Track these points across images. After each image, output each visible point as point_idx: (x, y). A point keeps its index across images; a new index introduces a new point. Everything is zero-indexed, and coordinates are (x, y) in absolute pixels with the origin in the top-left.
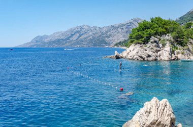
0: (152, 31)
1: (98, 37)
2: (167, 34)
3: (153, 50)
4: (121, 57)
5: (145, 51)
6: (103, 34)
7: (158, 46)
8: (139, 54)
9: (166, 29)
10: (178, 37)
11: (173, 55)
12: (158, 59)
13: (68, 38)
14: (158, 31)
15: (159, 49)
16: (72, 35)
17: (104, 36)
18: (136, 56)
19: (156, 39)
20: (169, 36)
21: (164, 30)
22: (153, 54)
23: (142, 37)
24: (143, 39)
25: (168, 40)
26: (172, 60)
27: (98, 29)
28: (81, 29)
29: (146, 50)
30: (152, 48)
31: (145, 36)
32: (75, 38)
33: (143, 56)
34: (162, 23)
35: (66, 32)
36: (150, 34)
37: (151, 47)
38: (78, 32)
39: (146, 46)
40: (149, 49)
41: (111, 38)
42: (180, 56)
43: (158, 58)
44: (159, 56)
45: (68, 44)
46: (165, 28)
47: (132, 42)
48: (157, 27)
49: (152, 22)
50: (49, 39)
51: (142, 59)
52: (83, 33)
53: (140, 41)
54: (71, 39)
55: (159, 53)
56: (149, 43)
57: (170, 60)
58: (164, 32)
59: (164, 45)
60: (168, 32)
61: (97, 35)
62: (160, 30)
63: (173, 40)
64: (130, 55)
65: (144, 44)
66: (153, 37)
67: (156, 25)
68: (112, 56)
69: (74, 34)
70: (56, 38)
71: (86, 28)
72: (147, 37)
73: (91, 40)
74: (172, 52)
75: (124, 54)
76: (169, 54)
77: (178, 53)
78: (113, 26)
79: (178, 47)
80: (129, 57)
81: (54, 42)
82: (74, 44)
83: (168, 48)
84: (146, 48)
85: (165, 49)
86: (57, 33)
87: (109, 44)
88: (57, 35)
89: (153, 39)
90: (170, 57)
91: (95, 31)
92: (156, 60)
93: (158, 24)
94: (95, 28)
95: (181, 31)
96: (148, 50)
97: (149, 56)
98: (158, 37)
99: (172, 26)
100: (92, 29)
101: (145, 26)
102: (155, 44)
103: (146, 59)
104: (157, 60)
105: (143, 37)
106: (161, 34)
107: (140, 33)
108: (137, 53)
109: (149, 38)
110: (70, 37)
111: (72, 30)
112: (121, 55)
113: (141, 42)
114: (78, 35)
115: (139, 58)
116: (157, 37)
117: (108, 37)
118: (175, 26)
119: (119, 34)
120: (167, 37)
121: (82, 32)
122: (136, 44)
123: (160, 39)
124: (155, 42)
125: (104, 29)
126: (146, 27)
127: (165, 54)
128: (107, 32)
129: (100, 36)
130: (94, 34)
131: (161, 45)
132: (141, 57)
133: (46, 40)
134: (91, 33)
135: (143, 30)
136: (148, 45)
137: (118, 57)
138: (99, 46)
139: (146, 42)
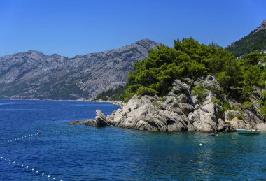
0: (178, 67)
1: (61, 78)
2: (209, 76)
3: (178, 109)
4: (110, 123)
5: (161, 111)
6: (75, 72)
7: (189, 101)
8: (147, 118)
9: (206, 64)
10: (231, 83)
11: (220, 120)
12: (189, 130)
14: (190, 69)
15: (190, 107)
16: (4, 72)
17: (76, 75)
18: (141, 122)
19: (185, 85)
20: (211, 79)
21: (201, 66)
22: (179, 118)
23: (155, 81)
24: (158, 84)
25: (209, 88)
26: (218, 131)
27: (61, 60)
28: (25, 59)
29: (164, 109)
30: (176, 106)
31: (161, 77)
32: (10, 78)
33: (157, 122)
34: (199, 51)
36: (171, 74)
37: (175, 101)
38: (17, 65)
39: (164, 101)
40: (169, 107)
41: (90, 80)
42: (234, 123)
43: (190, 127)
44: (192, 122)
46: (204, 62)
47: (134, 90)
48: (186, 60)
49: (177, 48)
51: (155, 129)
52: (29, 67)
53: (150, 89)
55: (191, 116)
56: (171, 93)
57: (214, 132)
58: (203, 70)
59: (201, 99)
60: (210, 72)
61: (61, 74)
62: (195, 65)
63: (220, 89)
64: (129, 119)
65: (159, 95)
66: (178, 81)
67: (184, 56)
68: (90, 120)
69: (9, 70)
71: (36, 57)
72: (166, 80)
73: (46, 84)
74: (218, 115)
75: (117, 117)
76: (212, 118)
77: (231, 117)
78: (95, 55)
79: (231, 104)
80: (127, 124)
82: (9, 93)
83: (209, 105)
84: (164, 104)
85: (205, 107)
87: (86, 95)
89: (178, 84)
90: (213, 124)
91: (56, 66)
92: (184, 130)
93: (188, 54)
94: (56, 57)
95: (238, 69)
96: (167, 109)
97: (170, 122)
98: (190, 81)
99: (218, 58)
100: (49, 60)
101: (162, 58)
102: (182, 96)
103: (163, 128)
104: (186, 130)
105: (158, 81)
106: (197, 75)
107: (151, 71)
108: (145, 114)
109: (168, 83)
111: (3, 62)
112: (108, 118)
113: (153, 90)
114: (17, 71)
115: (149, 126)
116: (186, 82)
117: (85, 80)
118: (224, 58)
119: (107, 73)
120: (207, 82)
121: (26, 67)
122: (143, 95)
123: (193, 86)
124: (183, 91)
125: (76, 61)
126: (165, 58)
127: (203, 118)
128: (81, 68)
129: (66, 76)
130: (52, 70)
131: (195, 99)
132: (152, 124)
134: (46, 70)
135: (158, 64)
136: (169, 99)
137: (102, 124)
139: (163, 91)
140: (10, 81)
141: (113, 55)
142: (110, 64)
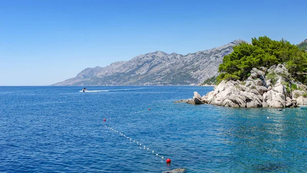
0: (254, 59)
1: (178, 70)
2: (279, 65)
3: (254, 90)
4: (204, 101)
5: (242, 92)
6: (188, 65)
7: (263, 84)
8: (231, 97)
9: (277, 56)
10: (298, 69)
11: (288, 98)
13: (133, 72)
14: (264, 59)
15: (264, 88)
16: (139, 67)
17: (189, 67)
18: (227, 100)
19: (260, 72)
20: (281, 67)
21: (273, 57)
22: (255, 97)
23: (238, 69)
24: (239, 72)
25: (279, 74)
26: (286, 107)
27: (178, 57)
28: (153, 57)
29: (244, 91)
30: (253, 88)
31: (242, 67)
32: (143, 71)
33: (239, 100)
34: (271, 46)
35: (130, 62)
36: (250, 64)
37: (253, 85)
38: (148, 62)
39: (244, 84)
40: (248, 89)
41: (199, 71)
42: (300, 100)
43: (264, 104)
44: (266, 100)
45: (132, 81)
46: (275, 54)
47: (223, 76)
48: (261, 53)
49: (254, 44)
50: (103, 73)
51: (237, 105)
52: (156, 63)
53: (234, 76)
54: (137, 73)
55: (265, 95)
56: (249, 78)
57: (283, 107)
58: (274, 60)
59: (273, 82)
60: (281, 61)
61: (178, 67)
62: (268, 57)
63: (288, 74)
64: (218, 98)
65: (241, 80)
66: (255, 69)
67: (259, 50)
68: (190, 99)
69: (142, 65)
70: (115, 71)
71: (161, 55)
72: (246, 69)
73: (168, 74)
74: (287, 94)
75: (209, 97)
76: (282, 97)
77: (297, 95)
78: (202, 53)
79: (298, 86)
80: (216, 102)
81: (111, 77)
82: (142, 81)
83: (279, 87)
84: (244, 87)
85: (275, 88)
86: (116, 64)
88: (116, 67)
89: (255, 72)
90: (282, 101)
91: (174, 61)
92: (260, 106)
93: (263, 48)
94: (174, 55)
95: (302, 58)
96: (246, 90)
97: (248, 100)
98: (264, 68)
99: (286, 50)
100: (170, 57)
102: (259, 80)
103: (243, 105)
104: (262, 106)
105: (240, 69)
106: (269, 64)
107: (234, 62)
108: (229, 94)
109: (248, 70)
110: (136, 70)
111: (138, 60)
112: (203, 98)
113: (236, 76)
114: (147, 66)
115: (232, 104)
116: (261, 69)
117: (195, 70)
118: (291, 51)
119: (211, 65)
120: (278, 69)
121: (154, 63)
122: (229, 80)
123: (267, 73)
124: (259, 76)
125: (188, 57)
126: (243, 52)
127: (275, 97)
128: (192, 62)
129: (182, 68)
130: (172, 64)
131: (268, 82)
132: (235, 102)
133: (98, 75)
134: (167, 64)
135: (240, 57)
136: (248, 82)
137: (198, 102)
138: (180, 83)
139: (243, 77)
140: (143, 73)
141: (215, 53)
142: (213, 59)
